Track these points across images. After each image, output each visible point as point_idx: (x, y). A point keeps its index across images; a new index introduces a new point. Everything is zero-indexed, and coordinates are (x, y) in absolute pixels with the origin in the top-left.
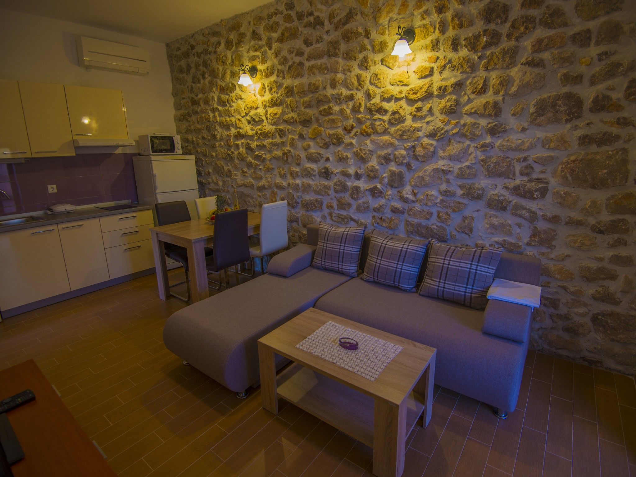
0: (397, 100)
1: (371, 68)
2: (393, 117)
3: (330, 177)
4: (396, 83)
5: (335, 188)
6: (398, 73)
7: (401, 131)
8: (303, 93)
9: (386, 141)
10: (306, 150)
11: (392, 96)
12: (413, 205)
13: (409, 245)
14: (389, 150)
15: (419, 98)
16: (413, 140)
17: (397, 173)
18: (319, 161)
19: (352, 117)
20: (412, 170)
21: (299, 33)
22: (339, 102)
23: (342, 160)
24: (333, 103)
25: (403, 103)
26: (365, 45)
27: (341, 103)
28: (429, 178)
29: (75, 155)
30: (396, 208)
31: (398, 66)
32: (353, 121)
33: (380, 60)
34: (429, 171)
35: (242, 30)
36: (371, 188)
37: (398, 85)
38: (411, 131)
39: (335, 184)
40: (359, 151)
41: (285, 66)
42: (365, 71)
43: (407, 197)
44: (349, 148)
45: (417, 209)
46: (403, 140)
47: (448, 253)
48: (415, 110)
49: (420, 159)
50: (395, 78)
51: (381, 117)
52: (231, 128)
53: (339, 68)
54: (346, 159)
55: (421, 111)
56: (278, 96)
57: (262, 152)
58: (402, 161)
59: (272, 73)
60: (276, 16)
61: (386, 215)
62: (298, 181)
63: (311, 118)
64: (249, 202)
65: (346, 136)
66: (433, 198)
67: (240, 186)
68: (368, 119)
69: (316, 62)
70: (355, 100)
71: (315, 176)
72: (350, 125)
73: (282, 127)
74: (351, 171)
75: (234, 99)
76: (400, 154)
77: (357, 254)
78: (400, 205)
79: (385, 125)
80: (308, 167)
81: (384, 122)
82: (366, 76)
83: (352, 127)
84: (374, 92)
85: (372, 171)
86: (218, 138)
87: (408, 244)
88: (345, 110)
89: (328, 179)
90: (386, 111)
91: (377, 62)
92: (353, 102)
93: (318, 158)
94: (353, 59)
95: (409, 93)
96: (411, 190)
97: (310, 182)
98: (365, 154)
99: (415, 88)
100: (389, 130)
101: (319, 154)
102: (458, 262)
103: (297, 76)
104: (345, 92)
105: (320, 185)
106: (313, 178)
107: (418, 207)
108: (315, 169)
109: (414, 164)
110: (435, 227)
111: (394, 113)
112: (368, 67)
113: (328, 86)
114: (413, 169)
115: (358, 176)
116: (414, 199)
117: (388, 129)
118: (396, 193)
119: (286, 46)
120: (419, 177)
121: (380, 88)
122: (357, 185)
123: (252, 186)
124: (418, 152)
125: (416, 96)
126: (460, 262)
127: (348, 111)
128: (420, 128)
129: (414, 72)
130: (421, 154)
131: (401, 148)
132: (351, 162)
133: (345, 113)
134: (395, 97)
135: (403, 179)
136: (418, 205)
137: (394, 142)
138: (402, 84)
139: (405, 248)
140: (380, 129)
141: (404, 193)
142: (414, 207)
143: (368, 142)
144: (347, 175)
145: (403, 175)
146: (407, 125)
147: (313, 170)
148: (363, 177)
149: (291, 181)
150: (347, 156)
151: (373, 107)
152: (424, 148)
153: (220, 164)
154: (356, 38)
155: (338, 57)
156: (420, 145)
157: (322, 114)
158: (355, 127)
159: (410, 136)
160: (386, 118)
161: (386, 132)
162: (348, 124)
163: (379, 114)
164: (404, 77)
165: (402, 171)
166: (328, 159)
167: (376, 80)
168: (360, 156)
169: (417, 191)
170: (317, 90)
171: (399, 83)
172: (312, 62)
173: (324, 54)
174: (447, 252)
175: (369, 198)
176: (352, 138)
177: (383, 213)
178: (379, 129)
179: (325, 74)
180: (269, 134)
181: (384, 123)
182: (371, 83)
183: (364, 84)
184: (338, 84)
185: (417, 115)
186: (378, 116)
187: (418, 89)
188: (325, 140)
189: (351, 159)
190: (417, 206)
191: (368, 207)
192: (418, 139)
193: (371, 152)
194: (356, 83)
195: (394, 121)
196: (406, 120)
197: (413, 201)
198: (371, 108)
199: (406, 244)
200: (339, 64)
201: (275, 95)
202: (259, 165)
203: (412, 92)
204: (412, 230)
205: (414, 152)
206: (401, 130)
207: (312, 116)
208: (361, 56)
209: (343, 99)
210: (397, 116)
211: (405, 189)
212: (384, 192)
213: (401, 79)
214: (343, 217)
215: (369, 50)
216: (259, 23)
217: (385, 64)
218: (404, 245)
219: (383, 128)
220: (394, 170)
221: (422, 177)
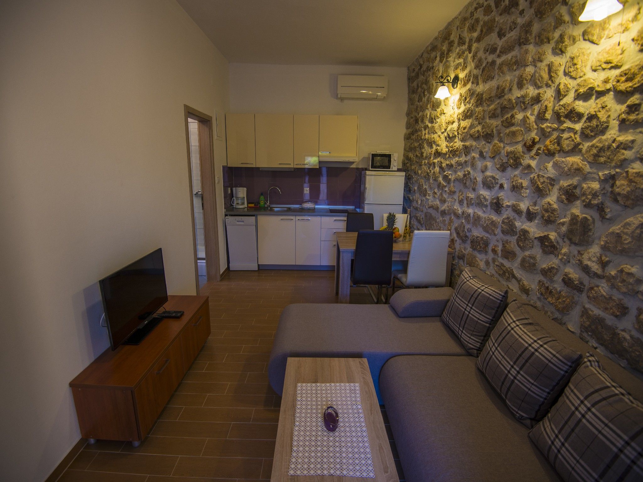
0: (601, 94)
1: (568, 49)
2: (589, 124)
3: (501, 211)
4: (600, 66)
5: (502, 227)
6: (605, 49)
7: (597, 149)
8: (490, 100)
9: (572, 165)
10: (483, 172)
11: (592, 89)
12: (596, 281)
13: (541, 346)
14: (575, 181)
15: (635, 88)
16: (613, 164)
17: (579, 220)
18: (493, 187)
19: (535, 127)
20: (607, 219)
21: (496, 23)
22: (523, 107)
23: (516, 188)
24: (517, 110)
25: (609, 100)
26: (561, 16)
27: (526, 108)
28: (630, 240)
29: (318, 167)
30: (570, 279)
31: (607, 37)
32: (536, 134)
33: (581, 33)
34: (634, 226)
35: (452, 38)
36: (540, 237)
37: (604, 69)
38: (612, 148)
39: (503, 222)
40: (536, 177)
41: (479, 69)
42: (561, 56)
43: (587, 265)
44: (526, 172)
45: (602, 291)
46: (599, 163)
47: (596, 394)
48: (625, 110)
49: (621, 202)
50: (600, 57)
51: (571, 125)
52: (433, 145)
53: (528, 59)
54: (519, 189)
55: (636, 111)
56: (470, 106)
57: (450, 173)
58: (590, 201)
59: (468, 81)
60: (476, 12)
61: (555, 286)
62: (470, 211)
63: (493, 131)
64: (433, 226)
65: (525, 156)
66: (631, 280)
67: (429, 208)
68: (554, 130)
69: (507, 56)
70: (543, 101)
71: (486, 206)
72: (531, 139)
73: (467, 144)
74: (523, 206)
75: (438, 115)
76: (589, 187)
77: (485, 326)
78: (577, 276)
79: (576, 138)
80: (482, 195)
81: (575, 133)
82: (560, 64)
83: (534, 143)
84: (567, 86)
85: (546, 211)
86: (425, 156)
87: (541, 343)
88: (528, 117)
89: (497, 213)
90: (580, 116)
91: (577, 39)
92: (540, 105)
93: (492, 183)
94: (546, 42)
95: (618, 81)
96: (598, 255)
97: (480, 213)
98: (542, 183)
99: (629, 70)
100: (581, 147)
101: (494, 178)
102: (603, 422)
103: (488, 80)
104: (531, 91)
105: (488, 220)
106: (484, 209)
107: (603, 288)
108: (487, 197)
109: (611, 209)
110: (628, 337)
111: (591, 117)
112: (563, 49)
113: (515, 86)
114: (607, 217)
115: (530, 216)
116: (599, 272)
117: (579, 144)
118: (576, 253)
119: (482, 45)
120: (613, 233)
121: (575, 79)
122: (527, 228)
123: (437, 209)
124: (618, 188)
125: (630, 84)
126: (606, 425)
127: (532, 118)
128: (630, 144)
129: (633, 40)
130: (622, 192)
131: (594, 178)
132: (526, 193)
133: (528, 122)
134: (596, 90)
135: (588, 232)
136: (605, 285)
137: (583, 167)
138: (610, 66)
139: (533, 348)
140: (568, 146)
141: (585, 256)
142: (598, 286)
143: (550, 165)
144: (518, 212)
145: (589, 225)
146: (607, 139)
147: (484, 198)
148: (538, 218)
149: (466, 209)
150: (522, 184)
151: (563, 110)
152: (631, 181)
153: (422, 182)
154: (552, 10)
155: (530, 44)
156: (625, 174)
157: (504, 125)
158: (538, 142)
159: (609, 158)
160: (578, 127)
161: (575, 150)
162: (529, 138)
163: (570, 120)
164: (614, 55)
165: (589, 218)
166: (502, 186)
167: (571, 67)
168: (537, 185)
169: (607, 259)
170: (503, 94)
171: (604, 66)
172: (504, 58)
173: (515, 44)
174: (596, 391)
175: (537, 251)
176: (532, 158)
177: (552, 281)
178: (566, 144)
179: (515, 71)
180: (457, 151)
181: (574, 135)
182: (566, 74)
183: (556, 76)
184: (525, 82)
185: (628, 120)
186: (568, 124)
187: (635, 70)
188: (502, 160)
189: (526, 189)
190: (602, 285)
191: (534, 265)
192: (624, 163)
193: (552, 181)
194: (546, 76)
195: (589, 132)
196: (609, 129)
197: (596, 275)
198: (559, 111)
199: (539, 341)
200: (529, 54)
201: (468, 106)
202: (446, 186)
203: (623, 79)
204: (586, 325)
205: (612, 186)
206: (597, 147)
207: (495, 128)
208: (557, 35)
209: (529, 103)
210: (594, 123)
211: (590, 251)
212: (558, 247)
213: (609, 59)
214: (504, 269)
215: (568, 22)
216: (463, 25)
217: (587, 38)
218: (535, 341)
219: (572, 143)
220: (577, 214)
221: (619, 236)
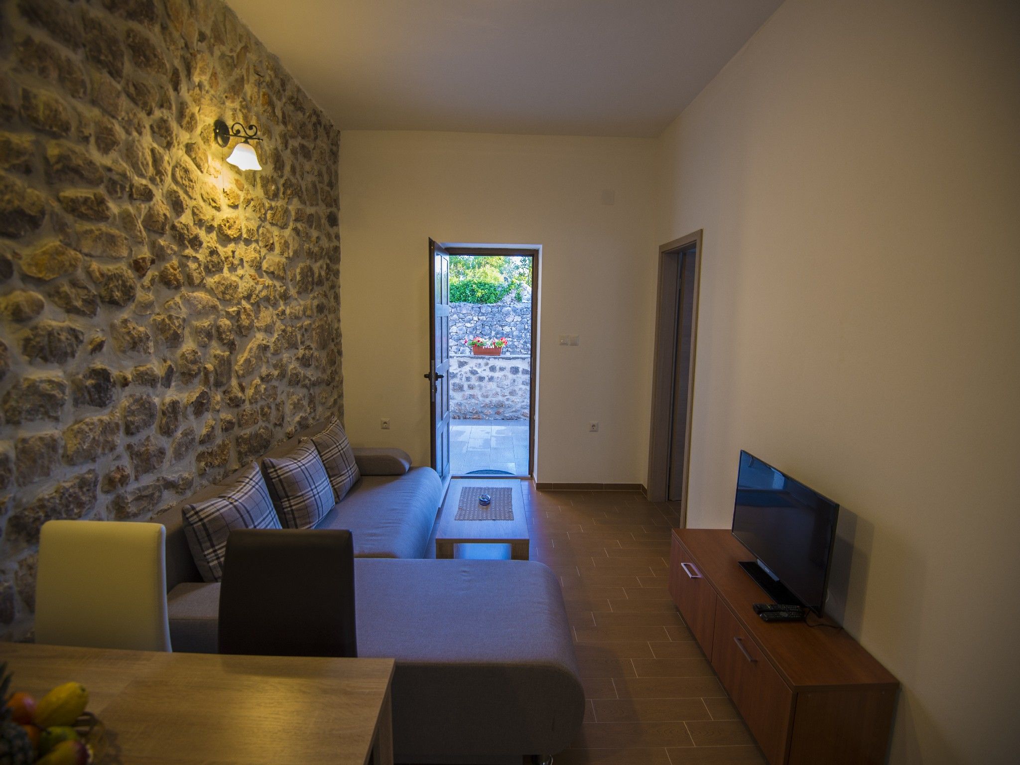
0: (209, 229)
1: (174, 149)
2: (211, 258)
3: (111, 397)
4: (208, 199)
6: (208, 183)
7: (222, 286)
9: (208, 302)
11: (204, 219)
12: (243, 407)
14: (212, 319)
16: (235, 301)
18: (73, 353)
19: (147, 239)
23: (138, 344)
24: (105, 191)
28: (254, 360)
30: (226, 423)
34: (255, 349)
36: (196, 399)
37: (210, 204)
38: (231, 287)
39: (127, 413)
40: (167, 320)
42: (166, 149)
43: (236, 397)
44: (145, 312)
45: (248, 411)
46: (226, 300)
49: (244, 333)
50: (207, 190)
51: (195, 254)
54: (145, 342)
55: (234, 257)
61: (218, 442)
65: (138, 285)
68: (175, 252)
70: (152, 202)
71: (62, 404)
74: (157, 368)
76: (223, 325)
79: (201, 271)
80: (38, 381)
81: (200, 265)
82: (168, 162)
89: (103, 405)
90: (200, 246)
91: (181, 146)
92: (148, 207)
93: (69, 344)
96: (238, 385)
98: (179, 327)
100: (204, 281)
101: (71, 332)
106: (59, 413)
108: (64, 382)
111: (212, 252)
114: (237, 349)
115: (169, 379)
116: (244, 397)
117: (204, 278)
118: (222, 395)
120: (246, 360)
122: (173, 398)
124: (243, 322)
128: (237, 284)
130: (246, 324)
131: (225, 315)
132: (151, 346)
133: (138, 227)
134: (207, 223)
136: (248, 405)
137: (216, 304)
140: (196, 278)
142: (244, 411)
143: (179, 300)
150: (146, 333)
151: (185, 231)
152: (248, 315)
156: (243, 310)
159: (232, 296)
160: (201, 257)
161: (203, 284)
163: (193, 247)
167: (185, 180)
168: (172, 332)
175: (192, 420)
176: (148, 289)
177: (213, 441)
178: (194, 276)
183: (164, 175)
184: (113, 146)
186: (190, 251)
187: (232, 221)
188: (90, 291)
189: (151, 340)
190: (246, 407)
191: (192, 439)
193: (184, 323)
194: (151, 165)
195: (212, 266)
196: (224, 268)
197: (242, 401)
198: (181, 231)
205: (239, 322)
208: (159, 114)
210: (215, 259)
211: (233, 384)
213: (214, 197)
217: (192, 156)
219: (199, 276)
220: (221, 354)
221: (249, 360)
